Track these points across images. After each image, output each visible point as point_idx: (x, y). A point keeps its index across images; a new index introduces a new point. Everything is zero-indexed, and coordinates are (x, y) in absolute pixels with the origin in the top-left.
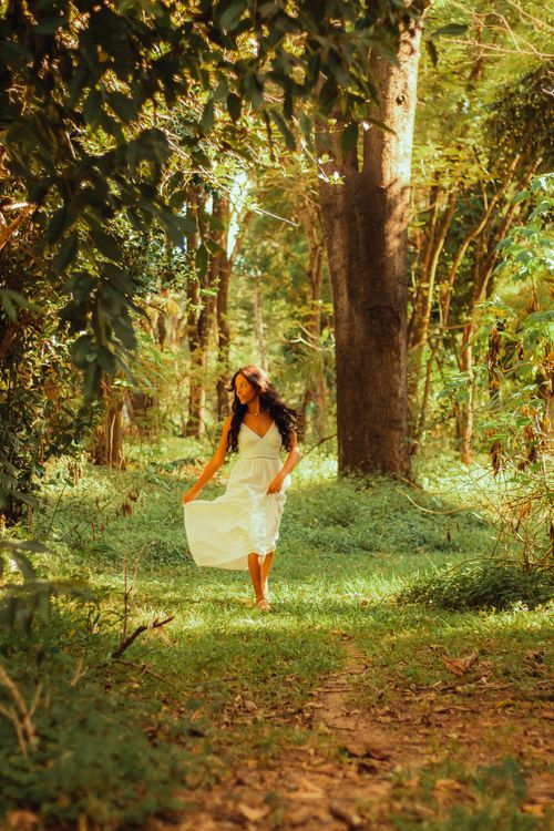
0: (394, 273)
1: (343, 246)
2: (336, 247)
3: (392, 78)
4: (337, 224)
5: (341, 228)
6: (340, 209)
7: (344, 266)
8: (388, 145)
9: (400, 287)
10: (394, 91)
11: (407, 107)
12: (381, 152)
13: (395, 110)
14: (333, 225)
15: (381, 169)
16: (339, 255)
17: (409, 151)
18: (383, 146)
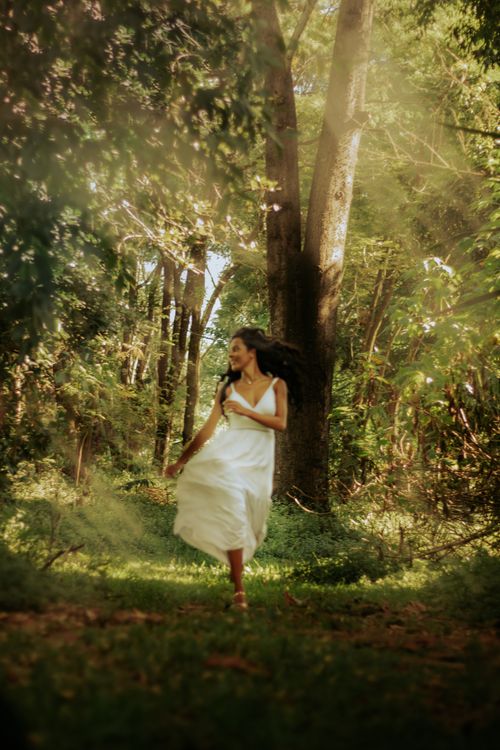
0: (324, 337)
1: (283, 312)
2: (277, 313)
3: (333, 178)
4: (280, 295)
5: (283, 298)
6: (283, 282)
7: (283, 329)
8: (326, 232)
9: (328, 350)
10: (335, 188)
11: (344, 202)
12: (320, 238)
13: (334, 204)
14: (276, 296)
15: (319, 251)
16: (280, 320)
17: (343, 238)
18: (322, 233)
